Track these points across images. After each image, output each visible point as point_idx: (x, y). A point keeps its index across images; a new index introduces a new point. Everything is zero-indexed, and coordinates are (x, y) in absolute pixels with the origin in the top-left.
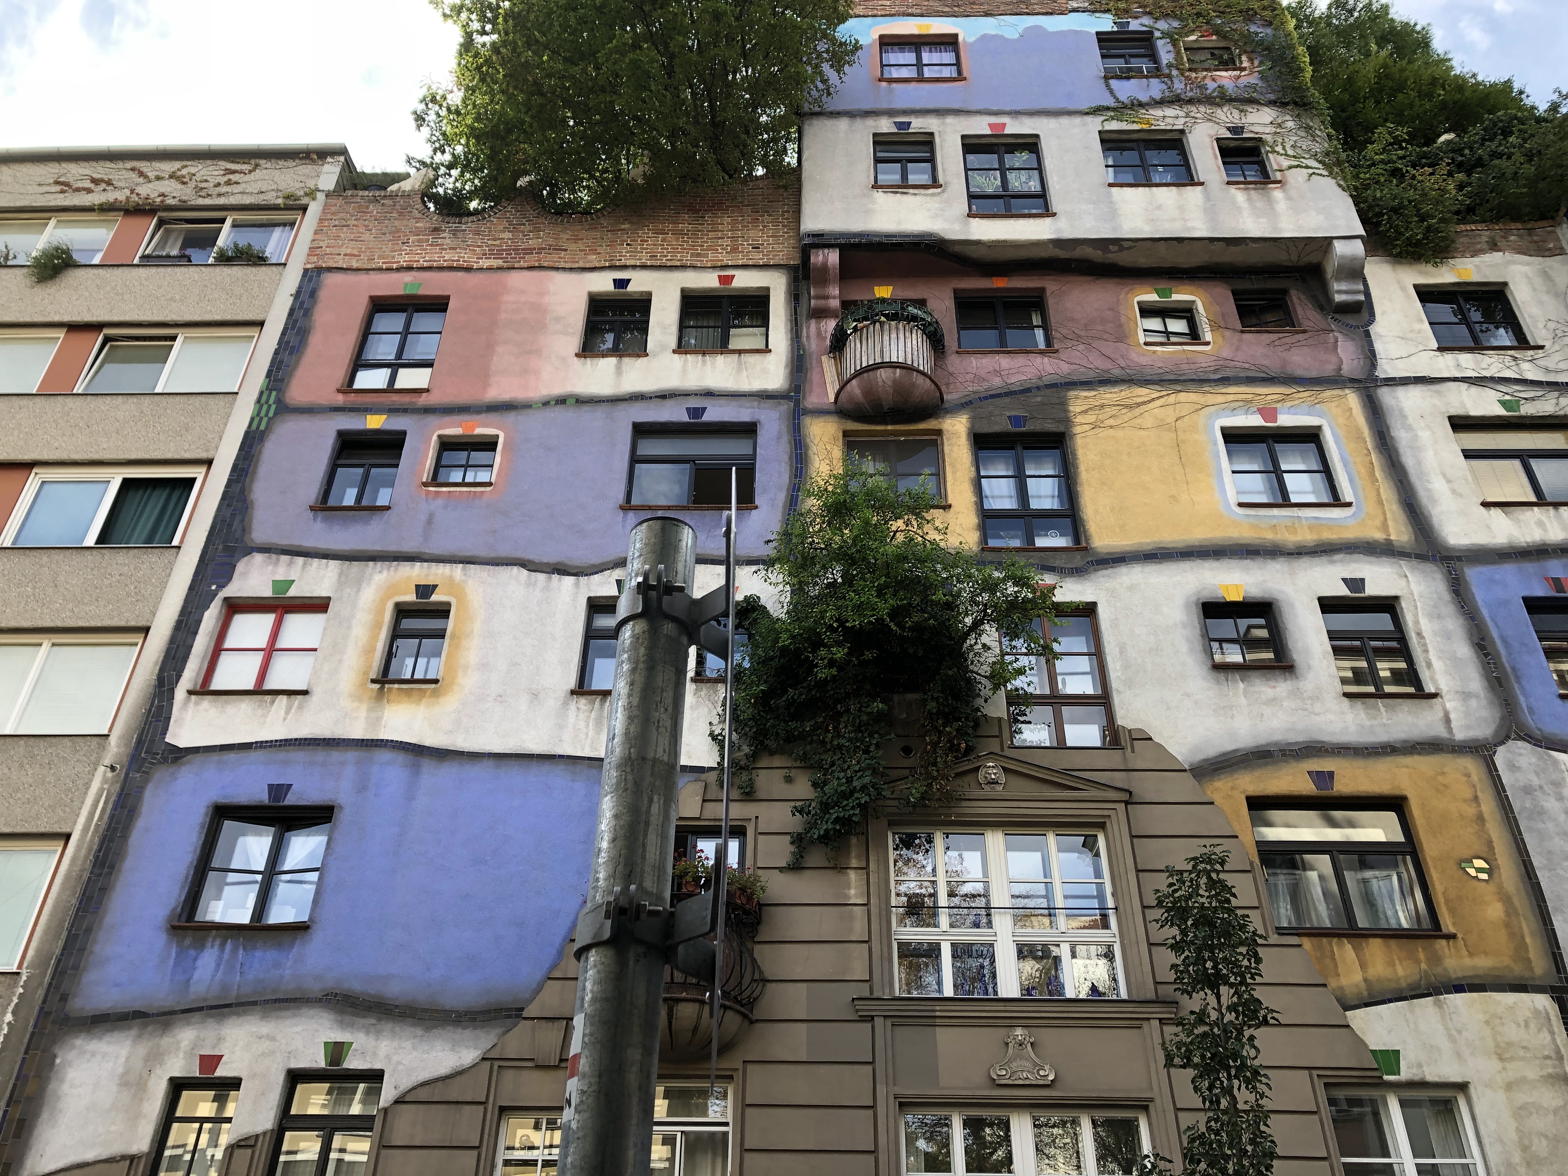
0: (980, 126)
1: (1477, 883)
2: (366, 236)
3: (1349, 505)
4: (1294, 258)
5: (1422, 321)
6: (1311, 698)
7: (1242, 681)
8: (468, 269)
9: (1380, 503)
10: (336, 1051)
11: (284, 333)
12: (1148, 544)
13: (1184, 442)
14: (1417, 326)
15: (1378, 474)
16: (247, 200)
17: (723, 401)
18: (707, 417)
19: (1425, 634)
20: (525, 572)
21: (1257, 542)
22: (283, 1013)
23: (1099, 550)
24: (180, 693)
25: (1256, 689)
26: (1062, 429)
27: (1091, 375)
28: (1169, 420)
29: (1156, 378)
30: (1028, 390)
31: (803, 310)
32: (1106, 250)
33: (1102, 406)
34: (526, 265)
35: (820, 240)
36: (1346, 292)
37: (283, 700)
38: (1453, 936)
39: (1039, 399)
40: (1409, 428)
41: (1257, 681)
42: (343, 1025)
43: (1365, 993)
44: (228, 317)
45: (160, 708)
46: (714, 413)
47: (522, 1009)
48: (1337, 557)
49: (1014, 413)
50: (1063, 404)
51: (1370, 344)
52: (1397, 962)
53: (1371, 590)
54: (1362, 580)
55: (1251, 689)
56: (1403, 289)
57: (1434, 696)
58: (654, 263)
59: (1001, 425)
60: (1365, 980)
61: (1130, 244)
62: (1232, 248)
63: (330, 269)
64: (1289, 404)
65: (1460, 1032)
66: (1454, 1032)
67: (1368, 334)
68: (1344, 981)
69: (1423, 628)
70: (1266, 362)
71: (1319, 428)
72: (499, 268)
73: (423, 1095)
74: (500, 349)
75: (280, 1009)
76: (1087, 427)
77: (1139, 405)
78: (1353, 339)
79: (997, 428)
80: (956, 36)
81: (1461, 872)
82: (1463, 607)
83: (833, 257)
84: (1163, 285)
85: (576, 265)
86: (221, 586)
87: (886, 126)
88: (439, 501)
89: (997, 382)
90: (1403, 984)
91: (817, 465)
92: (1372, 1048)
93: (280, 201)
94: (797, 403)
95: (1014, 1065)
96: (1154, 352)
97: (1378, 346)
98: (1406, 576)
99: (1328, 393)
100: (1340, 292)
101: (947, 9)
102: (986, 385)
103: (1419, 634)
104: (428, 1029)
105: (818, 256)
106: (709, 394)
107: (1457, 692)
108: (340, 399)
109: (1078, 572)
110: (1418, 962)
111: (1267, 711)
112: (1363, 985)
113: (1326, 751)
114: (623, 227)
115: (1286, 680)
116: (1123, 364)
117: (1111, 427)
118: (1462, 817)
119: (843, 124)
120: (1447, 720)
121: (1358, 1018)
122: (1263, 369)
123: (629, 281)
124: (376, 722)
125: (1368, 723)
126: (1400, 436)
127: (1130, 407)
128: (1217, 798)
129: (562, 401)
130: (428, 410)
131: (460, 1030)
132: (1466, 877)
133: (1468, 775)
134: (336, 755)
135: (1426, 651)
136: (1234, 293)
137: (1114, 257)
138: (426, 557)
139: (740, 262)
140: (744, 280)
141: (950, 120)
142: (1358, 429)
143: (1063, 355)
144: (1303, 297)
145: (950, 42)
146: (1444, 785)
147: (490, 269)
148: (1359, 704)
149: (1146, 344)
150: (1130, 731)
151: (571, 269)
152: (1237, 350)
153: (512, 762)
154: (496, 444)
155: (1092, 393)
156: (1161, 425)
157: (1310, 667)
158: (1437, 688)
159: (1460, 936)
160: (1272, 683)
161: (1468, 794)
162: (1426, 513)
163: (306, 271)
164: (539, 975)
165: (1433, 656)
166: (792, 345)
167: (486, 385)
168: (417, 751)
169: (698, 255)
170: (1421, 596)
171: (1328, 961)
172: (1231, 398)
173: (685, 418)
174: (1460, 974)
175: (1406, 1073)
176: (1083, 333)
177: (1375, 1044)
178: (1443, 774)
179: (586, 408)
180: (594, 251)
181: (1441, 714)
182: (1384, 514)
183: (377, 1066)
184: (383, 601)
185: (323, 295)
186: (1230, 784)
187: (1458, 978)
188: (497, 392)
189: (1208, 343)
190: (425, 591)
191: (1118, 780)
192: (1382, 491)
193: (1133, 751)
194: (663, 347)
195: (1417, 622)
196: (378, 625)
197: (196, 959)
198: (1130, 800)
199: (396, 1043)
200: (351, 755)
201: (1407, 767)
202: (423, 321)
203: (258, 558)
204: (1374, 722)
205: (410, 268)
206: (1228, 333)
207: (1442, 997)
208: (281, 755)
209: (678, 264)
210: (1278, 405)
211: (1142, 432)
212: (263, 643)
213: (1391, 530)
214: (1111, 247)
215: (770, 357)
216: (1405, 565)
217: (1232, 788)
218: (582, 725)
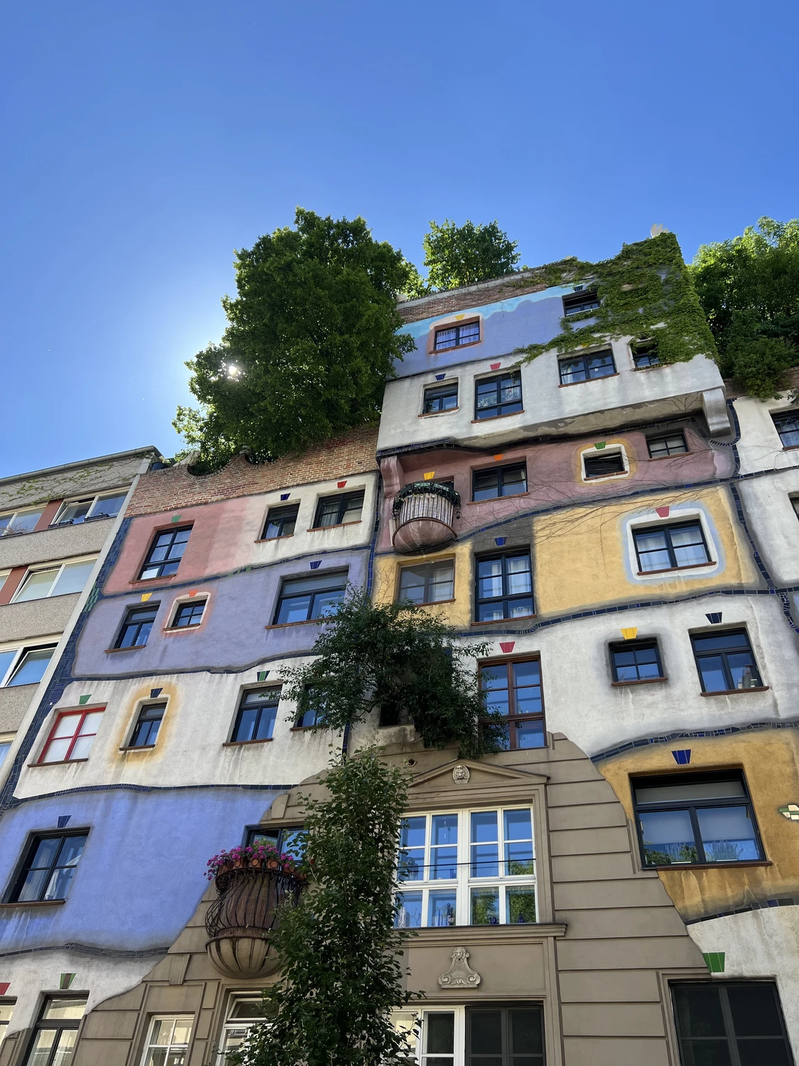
0: (485, 368)
1: (790, 823)
2: (158, 494)
3: (715, 563)
4: (683, 408)
5: (773, 433)
6: (678, 700)
7: (632, 693)
8: (206, 503)
9: (737, 559)
10: (67, 979)
11: (108, 555)
12: (576, 608)
13: (605, 538)
14: (770, 437)
15: (737, 540)
16: (105, 485)
17: (331, 555)
18: (321, 567)
19: (762, 646)
20: (209, 674)
21: (649, 597)
22: (43, 957)
23: (544, 616)
24: (24, 767)
25: (641, 697)
26: (528, 542)
27: (549, 505)
28: (596, 526)
29: (590, 500)
30: (509, 521)
31: (382, 495)
32: (557, 427)
33: (554, 524)
34: (236, 496)
35: (385, 453)
36: (717, 424)
37: (75, 764)
38: (771, 864)
39: (515, 525)
40: (761, 505)
41: (642, 692)
42: (73, 963)
43: (703, 911)
44: (84, 551)
45: (13, 777)
46: (326, 564)
47: (168, 948)
48: (703, 600)
49: (499, 537)
50: (530, 526)
51: (736, 453)
52: (727, 886)
53: (726, 620)
54: (720, 614)
55: (637, 698)
56: (761, 414)
57: (767, 688)
58: (303, 482)
59: (490, 545)
60: (703, 901)
61: (571, 420)
62: (638, 410)
63: (136, 516)
64: (678, 502)
65: (771, 937)
66: (766, 937)
67: (735, 448)
68: (688, 903)
69: (761, 642)
70: (664, 478)
71: (698, 515)
72: (222, 500)
73: (106, 1006)
74: (216, 546)
75: (42, 954)
76: (544, 538)
77: (577, 519)
78: (724, 453)
79: (488, 547)
80: (479, 317)
81: (778, 815)
82: (791, 623)
83: (392, 462)
84: (600, 440)
85: (262, 491)
86: (54, 703)
87: (431, 379)
88: (171, 639)
89: (491, 519)
90: (731, 902)
91: (379, 585)
92: (704, 952)
93: (120, 483)
94: (372, 551)
95: (454, 974)
96: (591, 484)
97: (742, 455)
98: (752, 607)
99: (705, 491)
100: (713, 424)
101: (474, 303)
102: (484, 522)
103: (758, 646)
104: (116, 964)
105: (384, 462)
106: (324, 552)
107: (783, 685)
108: (130, 587)
109: (529, 632)
110: (743, 885)
111: (647, 712)
112: (701, 906)
113: (687, 736)
114: (290, 464)
115: (662, 688)
116: (570, 494)
117: (559, 536)
118: (782, 775)
119: (407, 383)
120: (775, 705)
121: (695, 930)
122: (662, 482)
123: (289, 494)
124: (118, 774)
125: (717, 713)
126: (753, 511)
127: (572, 521)
128: (608, 776)
129: (243, 570)
130: (174, 587)
131: (133, 964)
132: (783, 819)
133: (788, 744)
134: (96, 795)
135: (763, 658)
136: (647, 437)
137: (563, 430)
138: (159, 672)
139: (350, 473)
140: (352, 484)
141: (468, 368)
142: (724, 512)
143: (533, 496)
144: (692, 431)
145: (475, 322)
146: (770, 752)
147: (217, 501)
148: (712, 700)
149: (585, 480)
150: (553, 735)
151: (259, 494)
152: (645, 473)
153: (186, 792)
154: (205, 601)
155: (549, 516)
156: (592, 530)
157: (679, 678)
158: (769, 683)
159: (775, 864)
160: (652, 692)
161: (787, 757)
162: (768, 561)
163: (125, 519)
164: (181, 926)
165: (767, 660)
166: (374, 516)
167: (206, 567)
168: (138, 789)
169: (328, 473)
170: (761, 619)
171: (677, 888)
172: (639, 505)
173: (309, 569)
174: (773, 893)
175: (729, 970)
176: (547, 480)
177: (706, 950)
178: (770, 744)
179: (256, 571)
180: (272, 481)
181: (770, 701)
182: (739, 566)
183: (86, 989)
184: (133, 702)
185: (132, 531)
186: (618, 765)
187: (771, 896)
188: (209, 572)
189: (627, 472)
190: (155, 692)
191: (542, 769)
192: (738, 551)
193: (554, 749)
194: (302, 530)
195: (757, 638)
196: (128, 716)
197: (6, 925)
198: (548, 783)
199: (98, 973)
200: (103, 795)
201: (744, 742)
202: (181, 536)
203: (76, 683)
204: (723, 712)
205: (176, 508)
206: (640, 464)
207: (759, 910)
208: (67, 798)
209: (316, 480)
210: (670, 505)
211: (579, 537)
212: (72, 734)
213: (743, 577)
214: (559, 424)
215: (361, 525)
216: (750, 599)
217: (619, 768)
218: (227, 764)
